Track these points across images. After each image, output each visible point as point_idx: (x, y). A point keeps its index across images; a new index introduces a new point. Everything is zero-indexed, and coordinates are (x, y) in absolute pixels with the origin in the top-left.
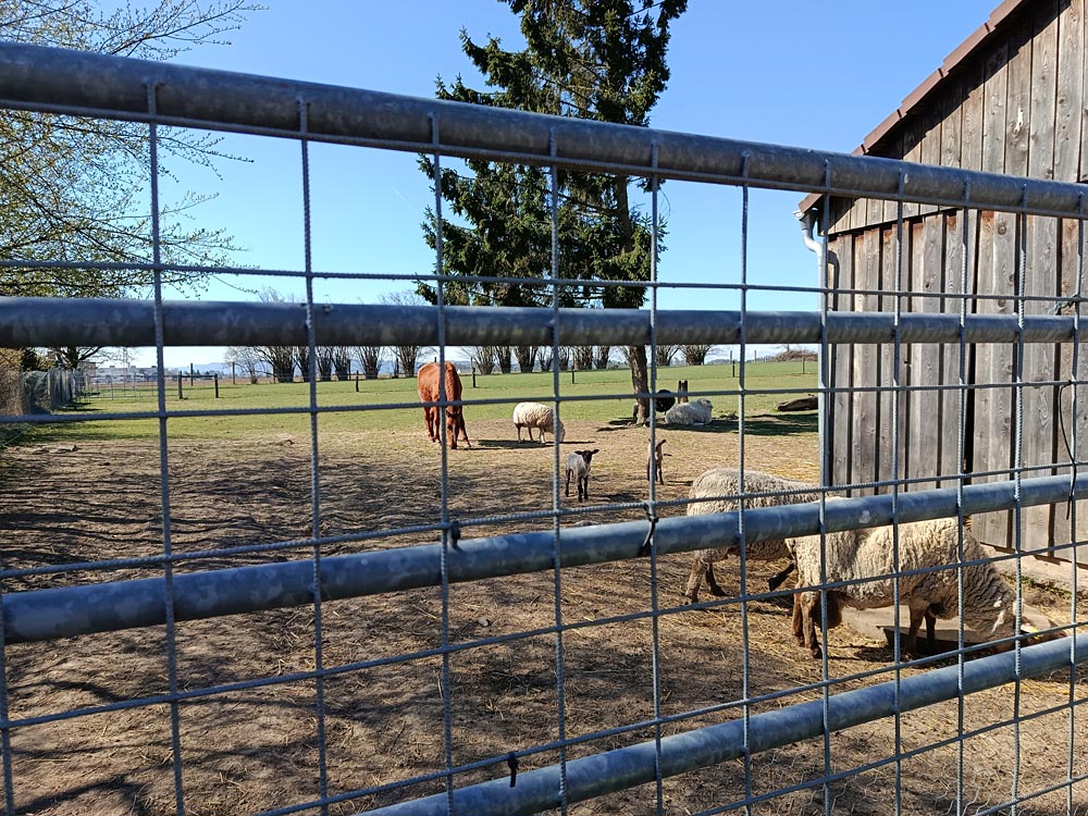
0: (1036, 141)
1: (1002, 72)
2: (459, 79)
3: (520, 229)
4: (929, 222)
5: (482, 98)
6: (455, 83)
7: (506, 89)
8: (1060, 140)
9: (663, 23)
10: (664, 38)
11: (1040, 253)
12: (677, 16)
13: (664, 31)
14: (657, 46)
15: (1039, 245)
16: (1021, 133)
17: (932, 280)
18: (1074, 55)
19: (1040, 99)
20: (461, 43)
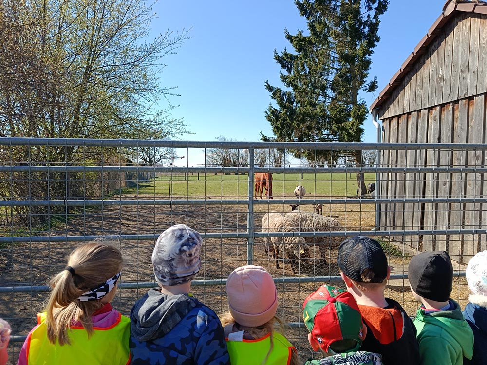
0: (446, 82)
1: (435, 53)
2: (285, 49)
3: (302, 112)
4: (413, 115)
5: (294, 57)
6: (283, 51)
7: (301, 53)
8: (453, 82)
9: (376, 17)
10: (377, 24)
11: (446, 128)
12: (383, 13)
13: (377, 20)
14: (374, 27)
15: (446, 126)
16: (442, 78)
17: (413, 139)
18: (458, 46)
19: (447, 65)
20: (285, 35)
